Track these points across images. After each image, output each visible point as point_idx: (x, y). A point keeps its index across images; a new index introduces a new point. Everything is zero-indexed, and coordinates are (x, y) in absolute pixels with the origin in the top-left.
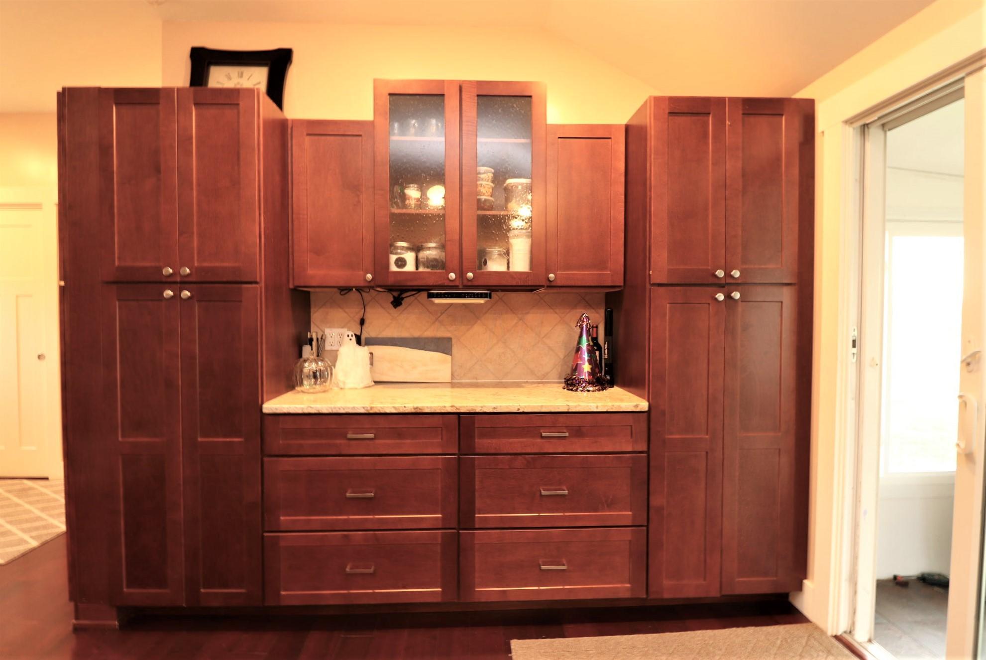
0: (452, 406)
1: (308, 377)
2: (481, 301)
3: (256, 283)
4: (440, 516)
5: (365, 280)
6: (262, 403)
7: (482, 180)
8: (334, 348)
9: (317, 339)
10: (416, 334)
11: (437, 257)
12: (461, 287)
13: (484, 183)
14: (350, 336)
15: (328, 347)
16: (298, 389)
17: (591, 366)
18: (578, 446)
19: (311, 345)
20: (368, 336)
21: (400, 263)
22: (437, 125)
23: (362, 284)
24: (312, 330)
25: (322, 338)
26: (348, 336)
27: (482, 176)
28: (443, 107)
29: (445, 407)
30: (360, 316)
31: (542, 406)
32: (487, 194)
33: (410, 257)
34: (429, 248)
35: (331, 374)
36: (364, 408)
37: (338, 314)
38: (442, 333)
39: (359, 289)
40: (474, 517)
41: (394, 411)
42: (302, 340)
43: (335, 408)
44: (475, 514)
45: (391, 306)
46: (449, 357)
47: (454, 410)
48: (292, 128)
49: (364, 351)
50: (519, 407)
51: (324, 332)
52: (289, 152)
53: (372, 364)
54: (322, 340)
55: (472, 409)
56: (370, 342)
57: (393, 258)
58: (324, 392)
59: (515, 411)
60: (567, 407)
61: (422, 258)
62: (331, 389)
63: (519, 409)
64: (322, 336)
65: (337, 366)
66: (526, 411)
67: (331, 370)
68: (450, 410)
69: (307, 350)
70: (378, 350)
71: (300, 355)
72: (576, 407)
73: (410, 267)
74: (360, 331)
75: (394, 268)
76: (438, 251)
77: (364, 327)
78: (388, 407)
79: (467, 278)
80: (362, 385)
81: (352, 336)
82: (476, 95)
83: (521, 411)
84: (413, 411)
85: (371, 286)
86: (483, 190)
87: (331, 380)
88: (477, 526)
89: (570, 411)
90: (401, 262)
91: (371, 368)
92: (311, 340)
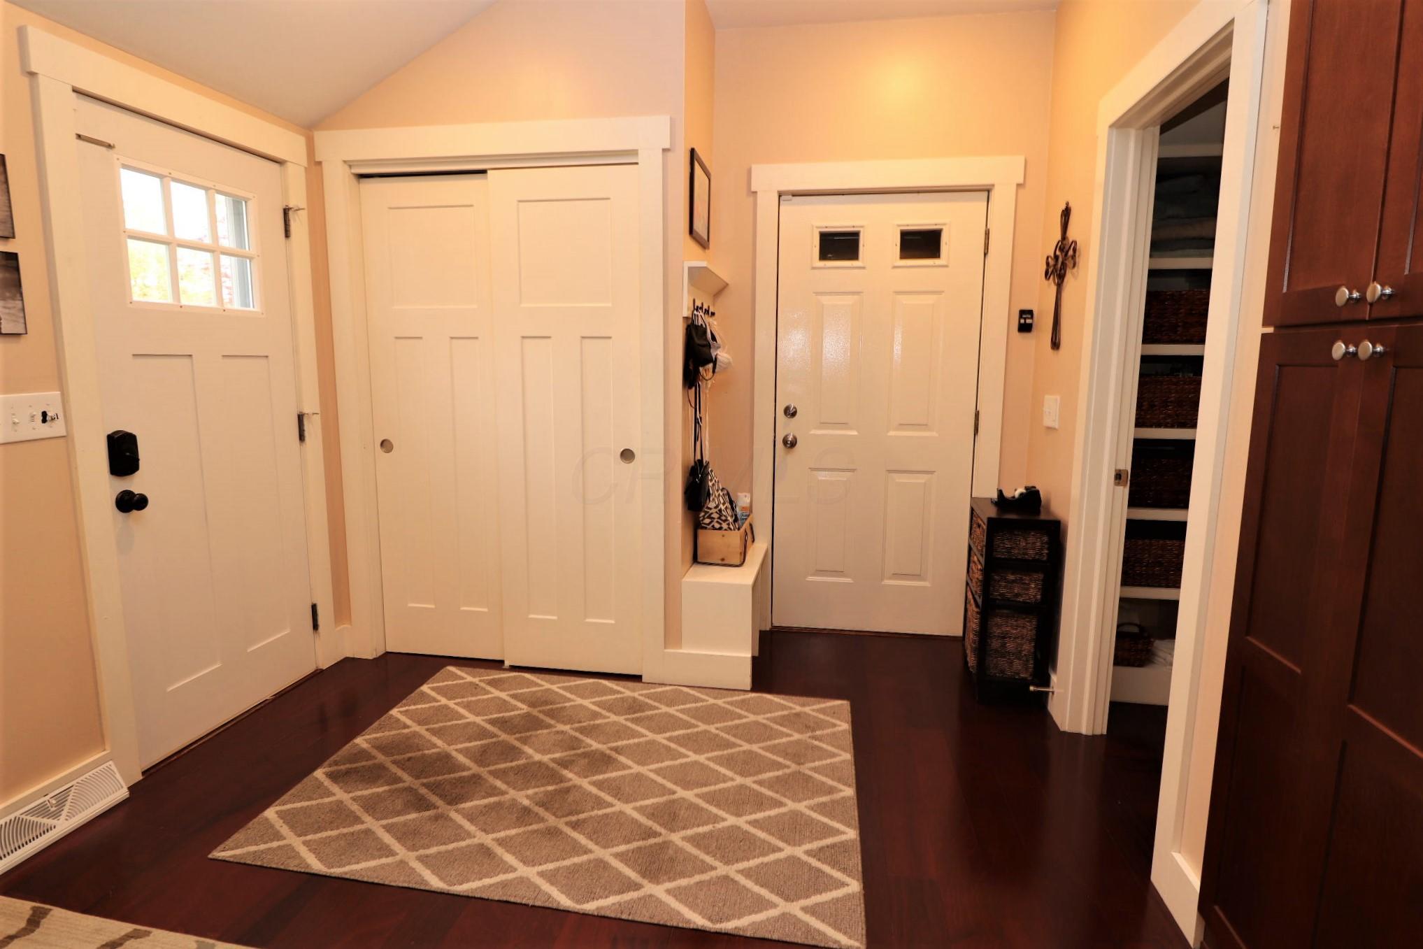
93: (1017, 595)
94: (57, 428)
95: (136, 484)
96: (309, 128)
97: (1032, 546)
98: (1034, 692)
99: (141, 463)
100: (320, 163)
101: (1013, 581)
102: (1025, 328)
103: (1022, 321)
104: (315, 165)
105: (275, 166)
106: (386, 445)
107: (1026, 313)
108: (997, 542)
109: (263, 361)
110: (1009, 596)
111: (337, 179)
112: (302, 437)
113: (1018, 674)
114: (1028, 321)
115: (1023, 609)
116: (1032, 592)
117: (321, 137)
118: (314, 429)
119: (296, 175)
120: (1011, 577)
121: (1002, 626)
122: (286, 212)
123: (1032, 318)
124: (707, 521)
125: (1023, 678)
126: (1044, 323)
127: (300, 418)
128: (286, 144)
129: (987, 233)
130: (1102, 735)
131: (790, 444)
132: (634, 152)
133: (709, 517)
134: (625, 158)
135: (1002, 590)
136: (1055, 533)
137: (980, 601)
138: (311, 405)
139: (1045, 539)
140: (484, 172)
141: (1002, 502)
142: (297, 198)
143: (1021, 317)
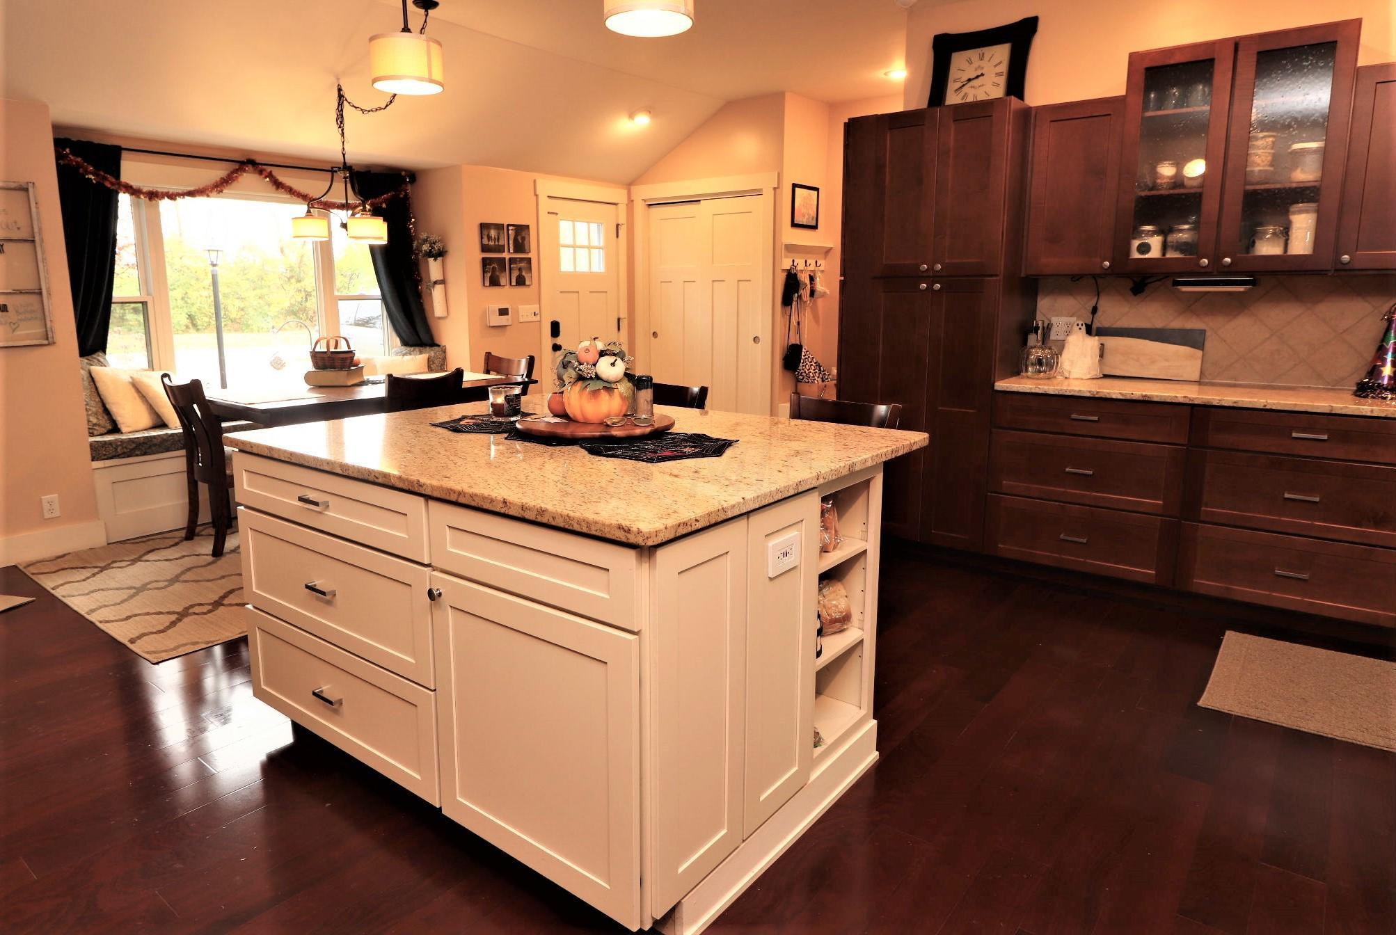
0: (1185, 397)
1: (1033, 365)
2: (1241, 289)
3: (996, 275)
4: (1161, 502)
5: (1102, 267)
6: (994, 382)
7: (1258, 148)
8: (1061, 338)
9: (1043, 328)
10: (1159, 324)
11: (1190, 240)
12: (1215, 273)
13: (1259, 152)
14: (1080, 326)
15: (1053, 337)
16: (1023, 374)
17: (1394, 369)
18: (1339, 452)
19: (1037, 333)
20: (1100, 325)
21: (1143, 249)
22: (1204, 91)
23: (1098, 271)
24: (1037, 319)
25: (1047, 328)
26: (1078, 325)
27: (1259, 143)
28: (1212, 74)
29: (1176, 397)
30: (1093, 303)
31: (1296, 404)
32: (1262, 164)
33: (1155, 242)
34: (1181, 231)
35: (1057, 363)
36: (1090, 392)
37: (1068, 302)
38: (1192, 323)
39: (1094, 276)
40: (1200, 510)
41: (1120, 397)
42: (1027, 328)
43: (1061, 390)
44: (1201, 507)
45: (1130, 293)
46: (1199, 353)
47: (1187, 401)
48: (1036, 116)
49: (1094, 342)
50: (1265, 404)
51: (1050, 321)
52: (1031, 140)
53: (1101, 356)
54: (1047, 329)
55: (1208, 402)
56: (1101, 332)
57: (1136, 243)
58: (1049, 379)
59: (1261, 407)
60: (1330, 408)
61: (1171, 242)
62: (1055, 377)
63: (1265, 406)
64: (1049, 324)
65: (1063, 355)
66: (1274, 408)
67: (1058, 358)
68: (1182, 400)
69: (1032, 339)
70: (1111, 342)
71: (1025, 342)
72: (1341, 408)
73: (1155, 253)
74: (1091, 320)
75: (1136, 255)
76: (1192, 233)
77: (1096, 316)
78: (1115, 393)
79: (1222, 264)
80: (1089, 377)
81: (1082, 325)
82: (1256, 52)
83: (1268, 407)
84: (1141, 398)
85: (1106, 274)
86: (1257, 159)
87: (1056, 368)
88: (1202, 519)
89: (1333, 412)
90: (1145, 248)
91: (1099, 361)
92: (1037, 328)
94: (537, 318)
95: (559, 341)
96: (629, 185)
99: (561, 333)
100: (632, 201)
104: (631, 201)
105: (614, 206)
106: (655, 334)
109: (604, 294)
111: (639, 207)
112: (619, 329)
117: (634, 189)
118: (624, 324)
119: (622, 208)
122: (617, 226)
124: (801, 377)
127: (619, 320)
128: (619, 195)
132: (761, 190)
133: (801, 375)
134: (757, 193)
138: (624, 314)
140: (699, 201)
142: (622, 220)
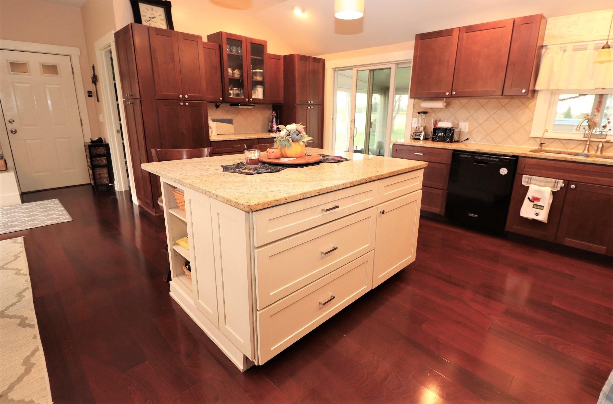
2: (252, 107)
10: (221, 117)
38: (229, 117)
45: (215, 108)
46: (233, 125)
61: (234, 93)
79: (250, 100)
82: (250, 42)
85: (221, 102)
90: (230, 94)
93: (101, 163)
97: (102, 150)
98: (110, 185)
101: (99, 160)
102: (90, 96)
103: (89, 94)
107: (89, 92)
108: (92, 151)
110: (99, 164)
113: (106, 182)
114: (91, 94)
115: (104, 166)
116: (104, 162)
120: (98, 159)
121: (98, 171)
123: (91, 93)
125: (107, 183)
126: (94, 94)
129: (72, 68)
130: (128, 190)
131: (14, 132)
135: (96, 163)
136: (107, 146)
137: (91, 166)
139: (105, 149)
141: (92, 142)
143: (88, 93)
